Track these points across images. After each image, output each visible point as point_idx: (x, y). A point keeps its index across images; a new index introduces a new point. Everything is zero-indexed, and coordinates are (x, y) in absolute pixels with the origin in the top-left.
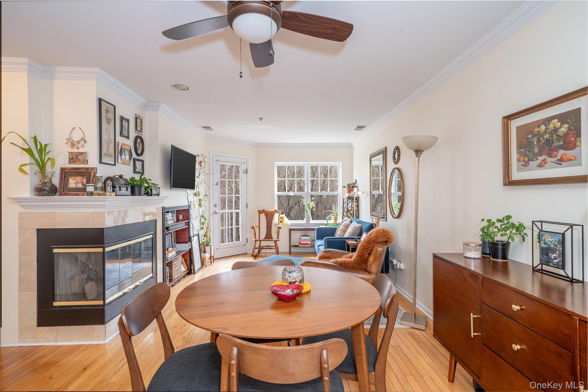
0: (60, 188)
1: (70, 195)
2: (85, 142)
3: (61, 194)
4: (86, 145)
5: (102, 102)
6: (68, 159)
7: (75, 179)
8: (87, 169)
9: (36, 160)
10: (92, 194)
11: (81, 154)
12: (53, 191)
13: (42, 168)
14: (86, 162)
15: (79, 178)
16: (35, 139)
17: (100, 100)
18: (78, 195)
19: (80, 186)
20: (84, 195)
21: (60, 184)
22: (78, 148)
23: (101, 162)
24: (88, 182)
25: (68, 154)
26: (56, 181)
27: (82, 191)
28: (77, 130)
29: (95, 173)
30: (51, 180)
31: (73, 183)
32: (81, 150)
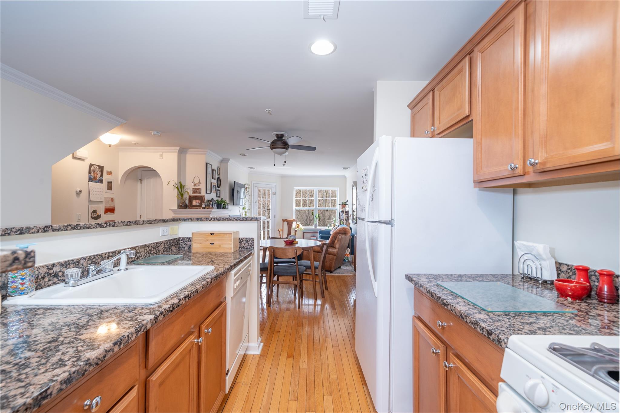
0: (189, 205)
1: (193, 208)
2: (200, 183)
3: (189, 208)
4: (200, 185)
5: (208, 164)
6: (192, 192)
7: (195, 201)
8: (201, 196)
9: (180, 192)
10: (204, 208)
11: (198, 189)
12: (186, 206)
13: (182, 195)
14: (200, 193)
15: (197, 201)
16: (180, 182)
17: (207, 164)
18: (197, 208)
19: (198, 204)
20: (200, 208)
21: (189, 203)
22: (197, 187)
23: (206, 193)
24: (201, 202)
25: (192, 189)
26: (187, 202)
27: (200, 206)
28: (197, 178)
29: (204, 198)
30: (185, 202)
31: (195, 202)
32: (198, 187)
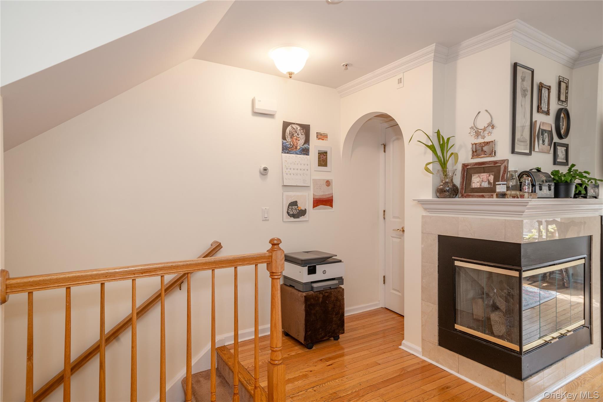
0: (462, 188)
1: (473, 196)
2: (493, 127)
3: (463, 196)
4: (494, 131)
5: (518, 67)
6: (471, 153)
7: (479, 176)
8: (495, 162)
9: (438, 157)
10: (503, 195)
11: (487, 143)
12: (454, 192)
13: (443, 164)
14: (493, 153)
15: (484, 176)
16: (438, 133)
17: (515, 66)
18: (483, 196)
19: (485, 185)
20: (492, 196)
21: (462, 183)
22: (484, 137)
23: (513, 151)
24: (496, 179)
25: (471, 146)
26: (457, 181)
27: (490, 191)
28: (484, 114)
29: (506, 168)
30: (452, 180)
31: (477, 181)
32: (487, 139)
